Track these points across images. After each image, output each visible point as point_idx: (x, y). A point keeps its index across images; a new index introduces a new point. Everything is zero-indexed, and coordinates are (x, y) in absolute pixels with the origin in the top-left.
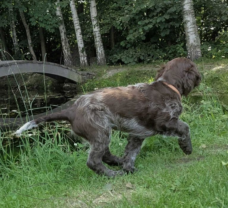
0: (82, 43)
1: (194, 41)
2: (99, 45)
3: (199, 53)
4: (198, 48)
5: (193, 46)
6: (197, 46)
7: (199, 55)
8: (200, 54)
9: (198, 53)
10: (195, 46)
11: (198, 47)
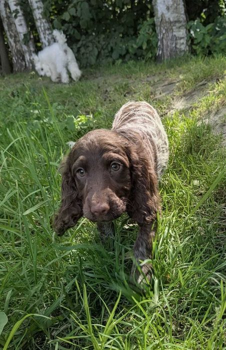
0: (21, 25)
1: (168, 9)
2: (43, 28)
3: (182, 41)
4: (179, 27)
5: (166, 22)
6: (176, 22)
7: (183, 47)
8: (183, 43)
9: (178, 41)
10: (171, 23)
11: (178, 25)
